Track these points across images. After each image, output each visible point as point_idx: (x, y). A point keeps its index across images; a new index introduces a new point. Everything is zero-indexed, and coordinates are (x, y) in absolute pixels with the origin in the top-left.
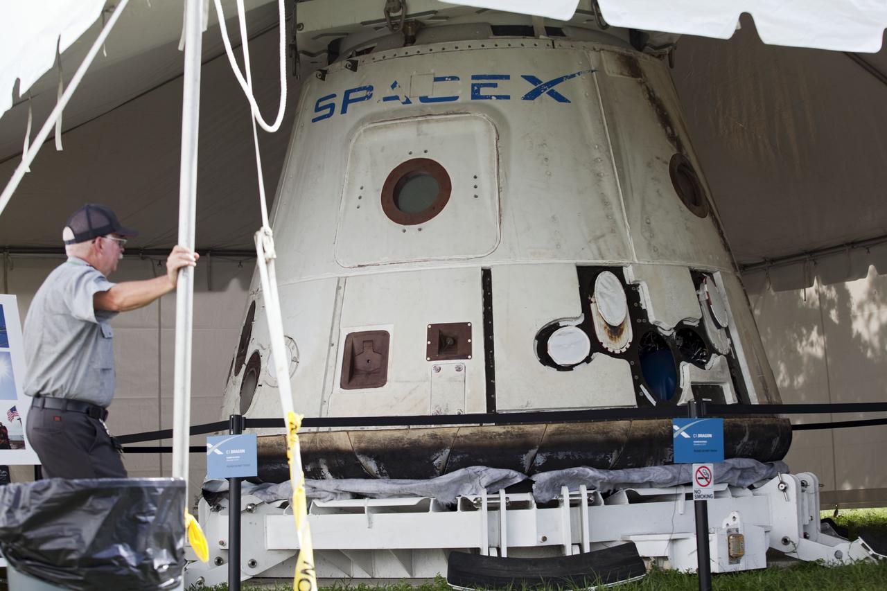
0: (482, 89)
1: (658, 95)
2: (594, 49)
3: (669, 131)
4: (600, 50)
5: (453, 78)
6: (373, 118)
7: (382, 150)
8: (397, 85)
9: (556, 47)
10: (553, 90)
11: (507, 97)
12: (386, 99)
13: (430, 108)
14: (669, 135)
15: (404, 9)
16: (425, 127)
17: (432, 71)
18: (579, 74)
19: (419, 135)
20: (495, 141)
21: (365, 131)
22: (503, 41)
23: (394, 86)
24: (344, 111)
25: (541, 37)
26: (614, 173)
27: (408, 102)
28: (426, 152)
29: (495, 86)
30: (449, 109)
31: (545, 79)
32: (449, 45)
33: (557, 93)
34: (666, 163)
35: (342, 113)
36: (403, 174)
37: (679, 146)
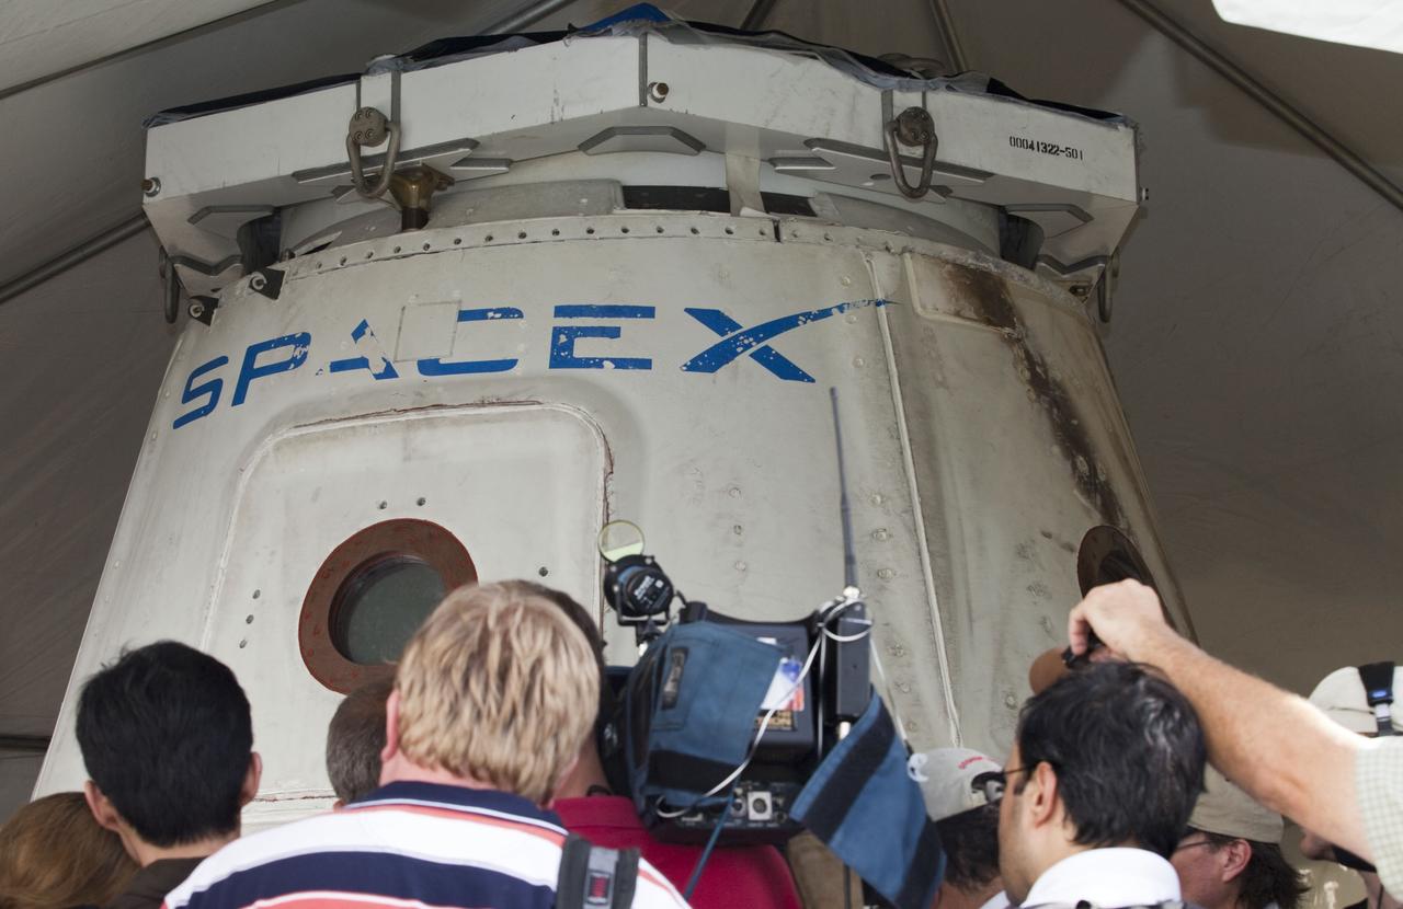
0: (578, 342)
1: (1056, 374)
2: (888, 249)
3: (1083, 467)
4: (904, 250)
5: (508, 313)
6: (300, 416)
7: (316, 496)
8: (368, 331)
9: (784, 237)
10: (767, 349)
11: (645, 364)
12: (337, 367)
13: (440, 389)
14: (1080, 478)
15: (396, 135)
16: (422, 437)
17: (456, 295)
18: (841, 308)
19: (407, 459)
20: (602, 478)
21: (278, 448)
22: (645, 219)
23: (358, 333)
24: (239, 398)
25: (746, 211)
26: (922, 571)
27: (389, 372)
28: (421, 503)
29: (614, 333)
30: (490, 393)
31: (747, 322)
32: (505, 230)
33: (777, 355)
34: (1071, 550)
35: (234, 404)
36: (360, 559)
37: (1109, 507)
